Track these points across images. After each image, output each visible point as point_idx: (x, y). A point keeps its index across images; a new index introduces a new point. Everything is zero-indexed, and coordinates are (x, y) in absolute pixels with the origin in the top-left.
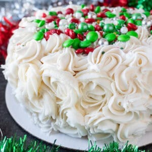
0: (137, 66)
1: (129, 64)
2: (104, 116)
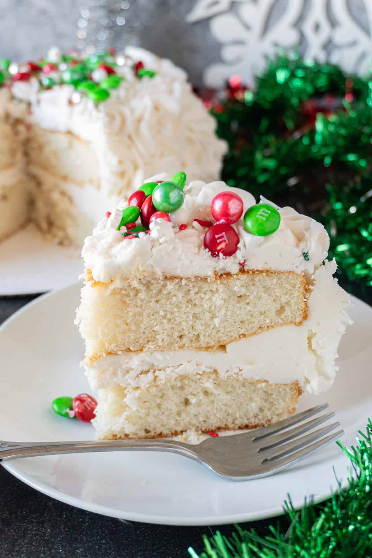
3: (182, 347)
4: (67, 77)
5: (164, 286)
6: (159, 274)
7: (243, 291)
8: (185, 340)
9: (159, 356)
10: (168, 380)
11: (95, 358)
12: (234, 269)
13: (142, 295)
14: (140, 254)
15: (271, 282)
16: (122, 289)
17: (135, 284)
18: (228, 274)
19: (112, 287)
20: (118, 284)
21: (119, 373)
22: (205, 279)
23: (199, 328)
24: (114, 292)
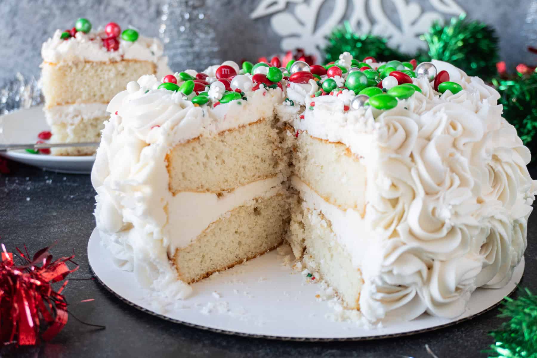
0: (449, 133)
1: (431, 134)
2: (404, 244)
3: (95, 101)
4: (351, 81)
5: (85, 66)
6: (82, 59)
7: (123, 71)
8: (97, 98)
9: (83, 105)
10: (89, 120)
11: (51, 107)
12: (118, 59)
13: (74, 70)
14: (72, 48)
15: (137, 66)
16: (64, 66)
17: (70, 64)
18: (116, 62)
19: (59, 65)
20: (61, 63)
21: (63, 116)
22: (104, 63)
23: (103, 91)
24: (60, 69)
